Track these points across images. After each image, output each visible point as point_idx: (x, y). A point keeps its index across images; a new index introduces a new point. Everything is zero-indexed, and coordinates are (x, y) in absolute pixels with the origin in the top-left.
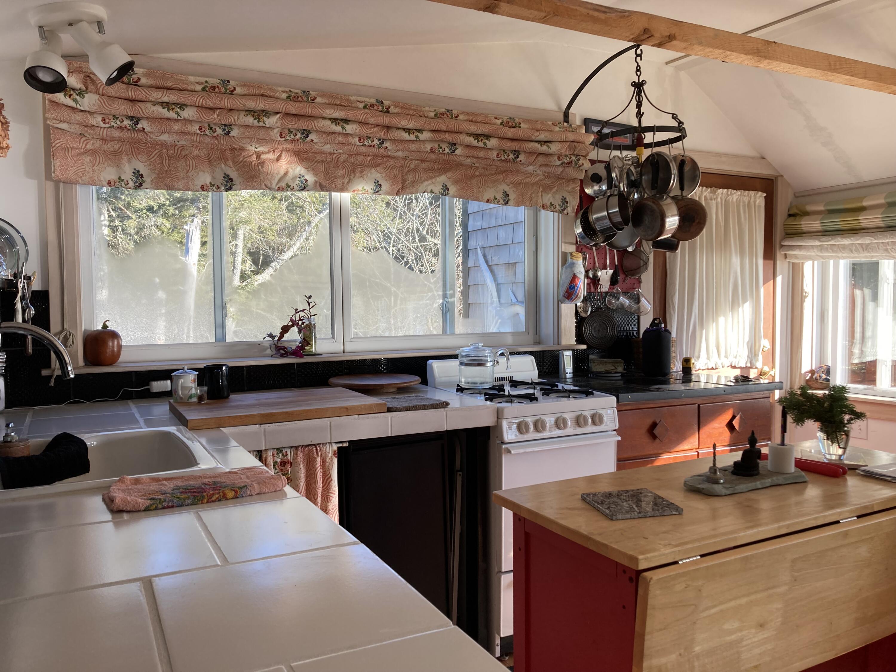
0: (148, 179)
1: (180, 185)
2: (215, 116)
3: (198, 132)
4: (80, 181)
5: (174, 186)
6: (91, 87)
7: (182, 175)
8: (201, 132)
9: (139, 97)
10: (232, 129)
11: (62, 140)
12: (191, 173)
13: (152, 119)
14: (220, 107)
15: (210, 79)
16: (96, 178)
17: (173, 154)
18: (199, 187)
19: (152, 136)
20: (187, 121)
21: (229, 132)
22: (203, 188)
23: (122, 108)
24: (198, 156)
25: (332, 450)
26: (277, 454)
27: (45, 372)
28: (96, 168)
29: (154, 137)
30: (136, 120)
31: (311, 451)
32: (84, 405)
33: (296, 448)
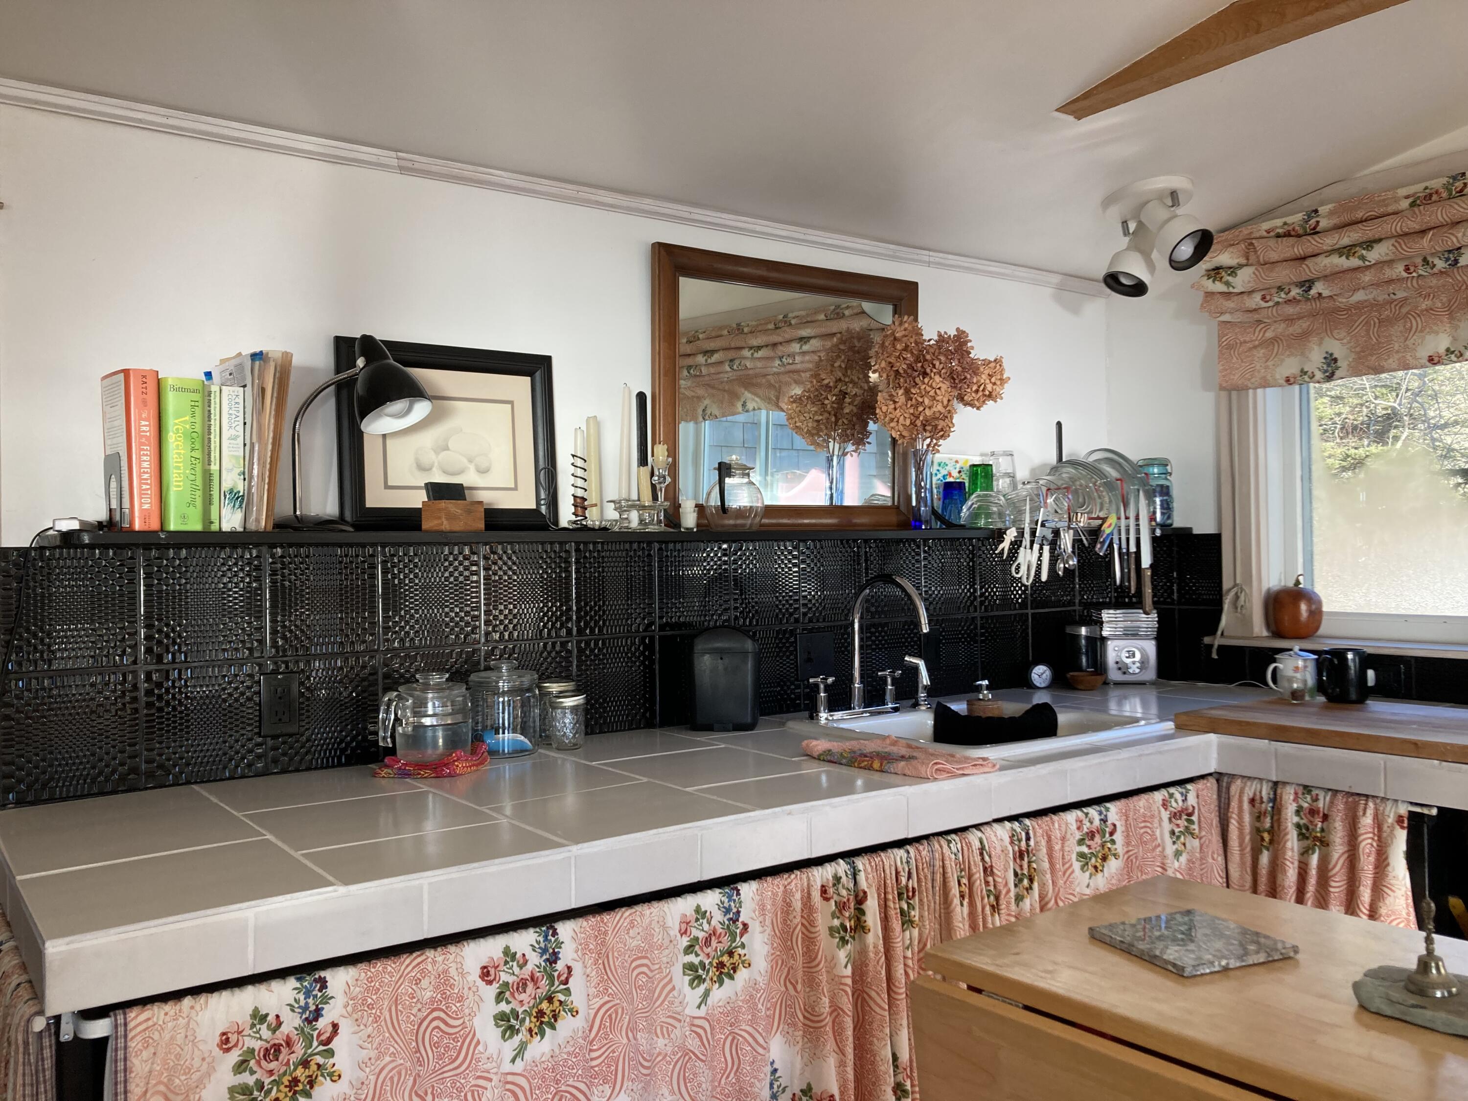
0: (1343, 364)
1: (1392, 362)
2: (1425, 242)
3: (1405, 275)
4: (1250, 385)
5: (1383, 367)
6: (1252, 258)
7: (1396, 347)
8: (1411, 273)
9: (1310, 250)
10: (1460, 255)
11: (1230, 335)
12: (1412, 341)
13: (1330, 277)
14: (1433, 225)
15: (1433, 182)
16: (1269, 377)
17: (1388, 316)
18: (1425, 361)
19: (1340, 300)
20: (1381, 264)
21: (1456, 261)
22: (1432, 360)
23: (1285, 274)
24: (1429, 310)
25: (1395, 813)
26: (1303, 794)
27: (1207, 640)
28: (1270, 363)
29: (1344, 300)
30: (1307, 285)
31: (1356, 805)
32: (1259, 690)
33: (1335, 792)
